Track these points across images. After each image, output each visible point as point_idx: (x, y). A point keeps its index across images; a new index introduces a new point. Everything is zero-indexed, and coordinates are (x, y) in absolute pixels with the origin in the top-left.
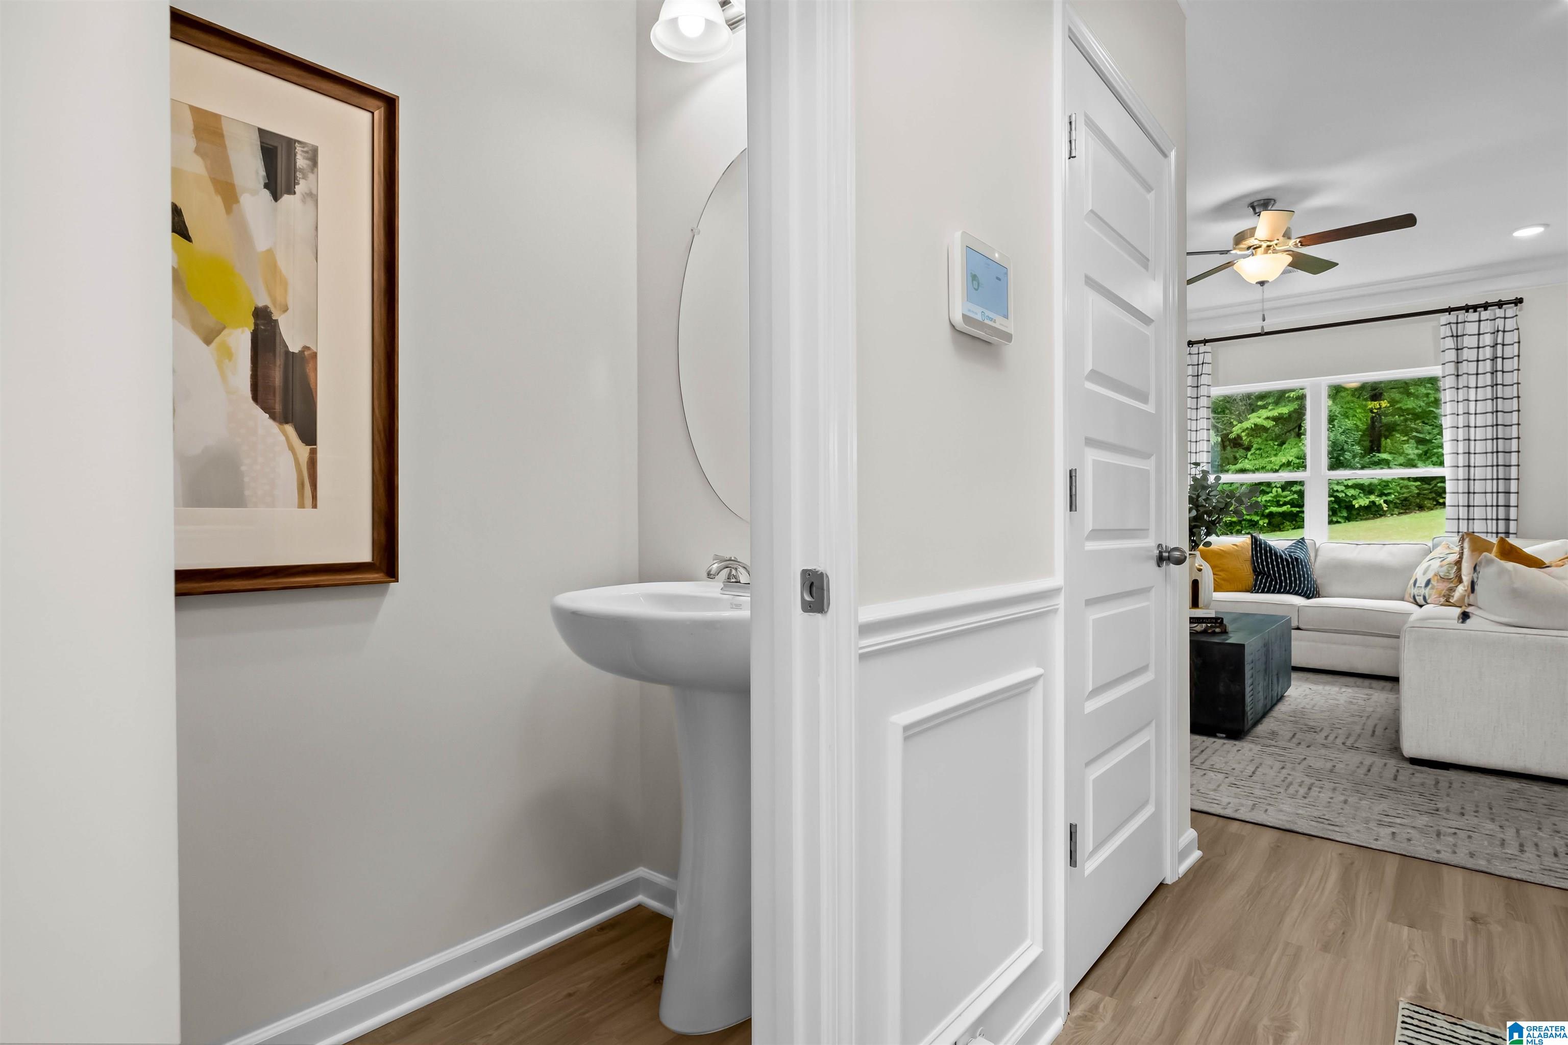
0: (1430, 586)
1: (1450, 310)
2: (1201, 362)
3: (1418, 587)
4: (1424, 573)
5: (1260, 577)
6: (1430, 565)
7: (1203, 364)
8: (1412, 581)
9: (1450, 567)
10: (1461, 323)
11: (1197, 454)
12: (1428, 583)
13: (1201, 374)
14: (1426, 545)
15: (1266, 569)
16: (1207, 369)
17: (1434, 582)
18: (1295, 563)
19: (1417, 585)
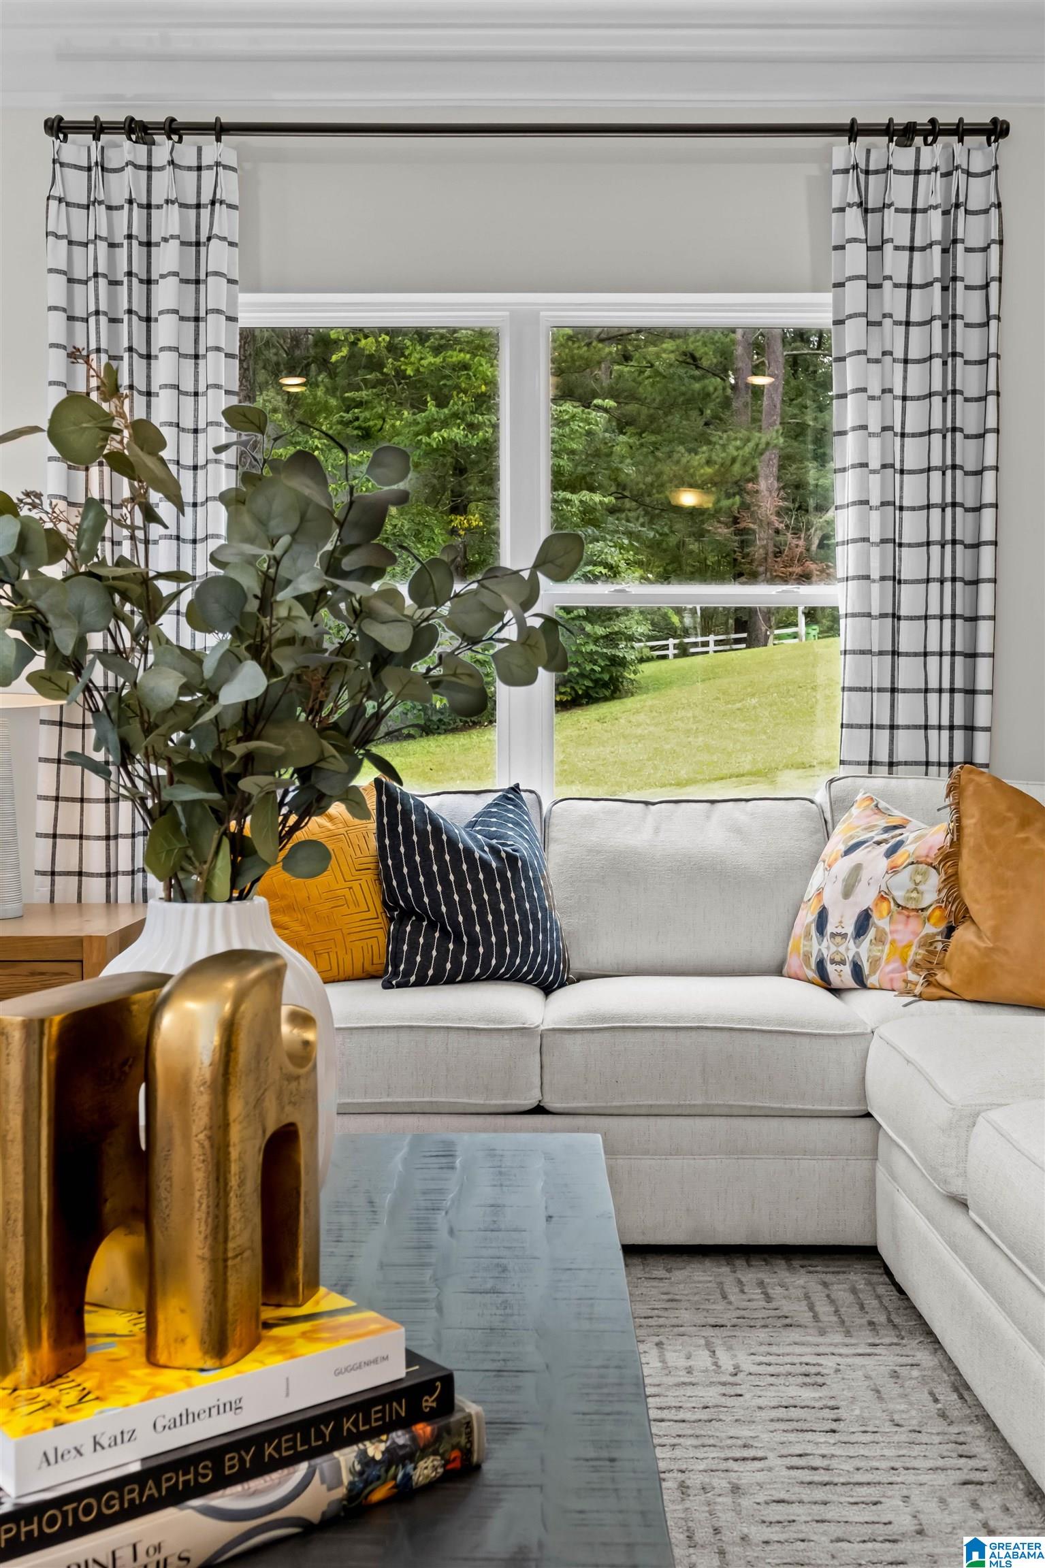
0: (872, 933)
1: (853, 131)
2: (206, 198)
3: (833, 935)
4: (847, 893)
5: (408, 929)
6: (858, 868)
7: (213, 203)
8: (807, 916)
9: (917, 872)
10: (877, 172)
11: (199, 509)
12: (863, 923)
13: (209, 239)
14: (812, 802)
15: (426, 900)
16: (225, 223)
17: (880, 921)
18: (509, 874)
19: (830, 929)
